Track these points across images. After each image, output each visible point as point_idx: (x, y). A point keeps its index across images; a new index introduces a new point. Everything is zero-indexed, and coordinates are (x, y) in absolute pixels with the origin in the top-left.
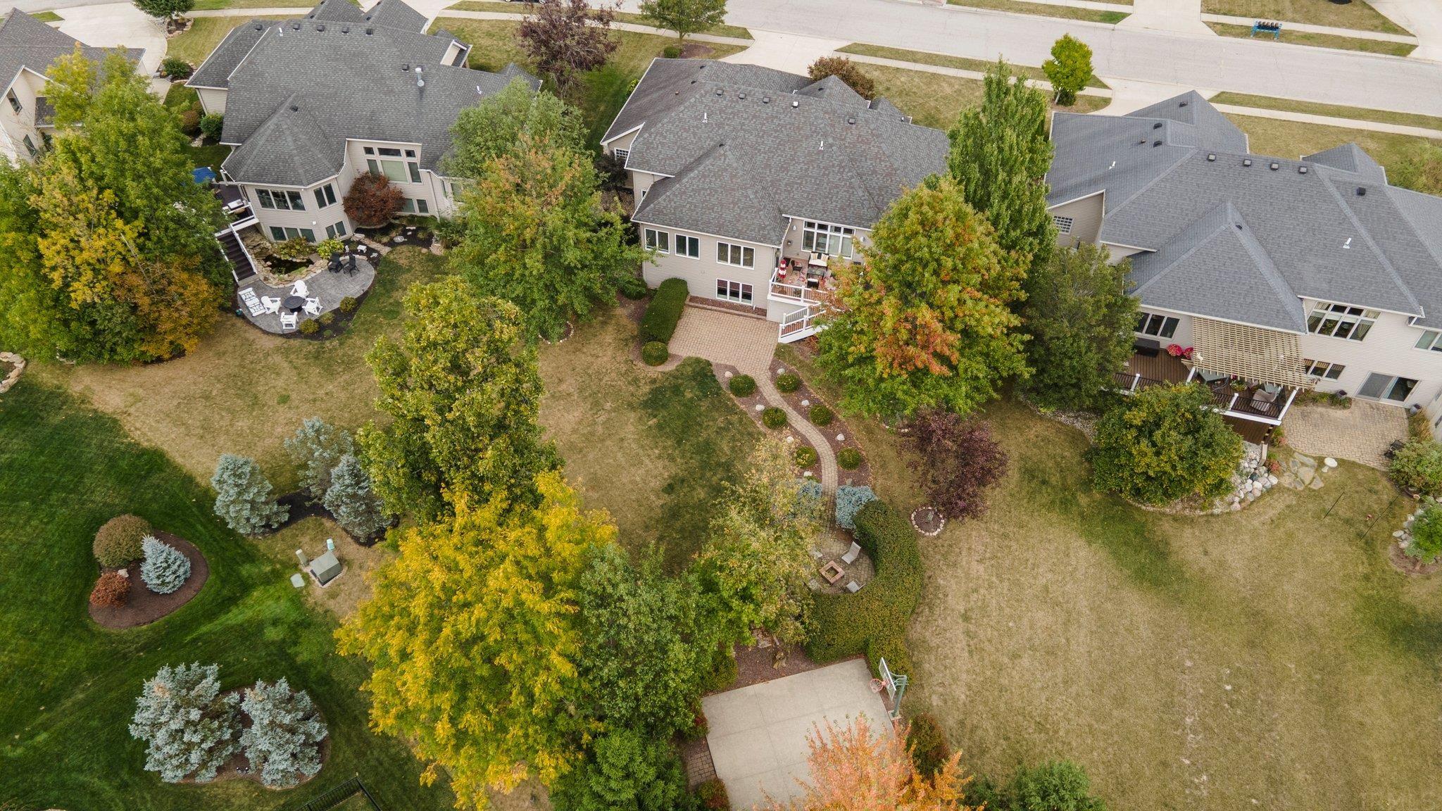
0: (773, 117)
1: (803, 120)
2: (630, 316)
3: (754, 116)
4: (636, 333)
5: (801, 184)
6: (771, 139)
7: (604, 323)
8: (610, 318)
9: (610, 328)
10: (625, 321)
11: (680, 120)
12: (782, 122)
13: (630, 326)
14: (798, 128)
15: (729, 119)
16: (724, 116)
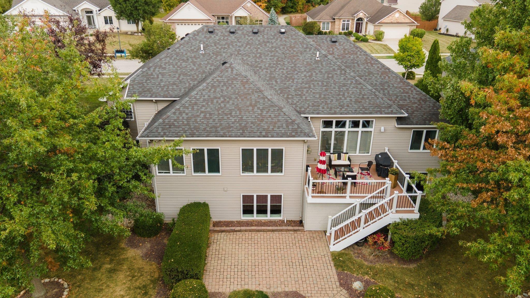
0: (265, 43)
1: (293, 41)
2: (146, 256)
3: (248, 44)
4: (156, 275)
5: (310, 87)
6: (268, 58)
7: (112, 271)
8: (120, 263)
9: (121, 276)
10: (140, 263)
11: (177, 54)
12: (274, 45)
13: (147, 268)
14: (291, 47)
15: (225, 48)
16: (220, 47)
